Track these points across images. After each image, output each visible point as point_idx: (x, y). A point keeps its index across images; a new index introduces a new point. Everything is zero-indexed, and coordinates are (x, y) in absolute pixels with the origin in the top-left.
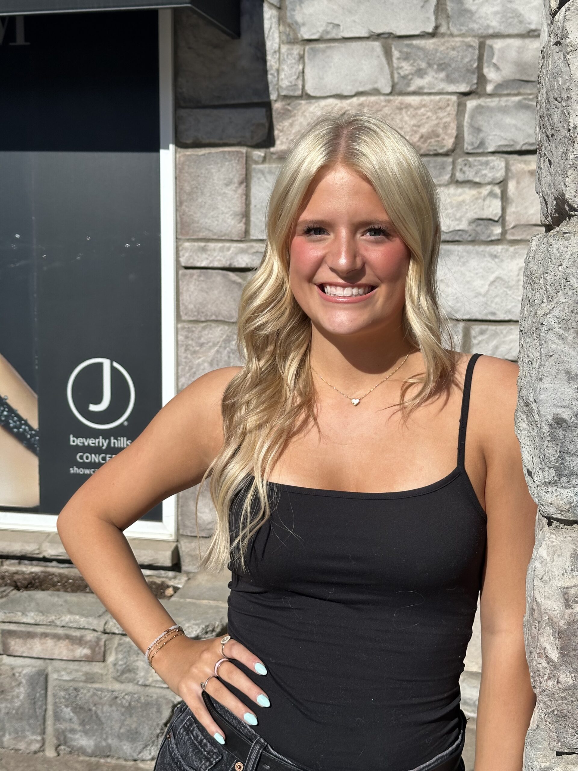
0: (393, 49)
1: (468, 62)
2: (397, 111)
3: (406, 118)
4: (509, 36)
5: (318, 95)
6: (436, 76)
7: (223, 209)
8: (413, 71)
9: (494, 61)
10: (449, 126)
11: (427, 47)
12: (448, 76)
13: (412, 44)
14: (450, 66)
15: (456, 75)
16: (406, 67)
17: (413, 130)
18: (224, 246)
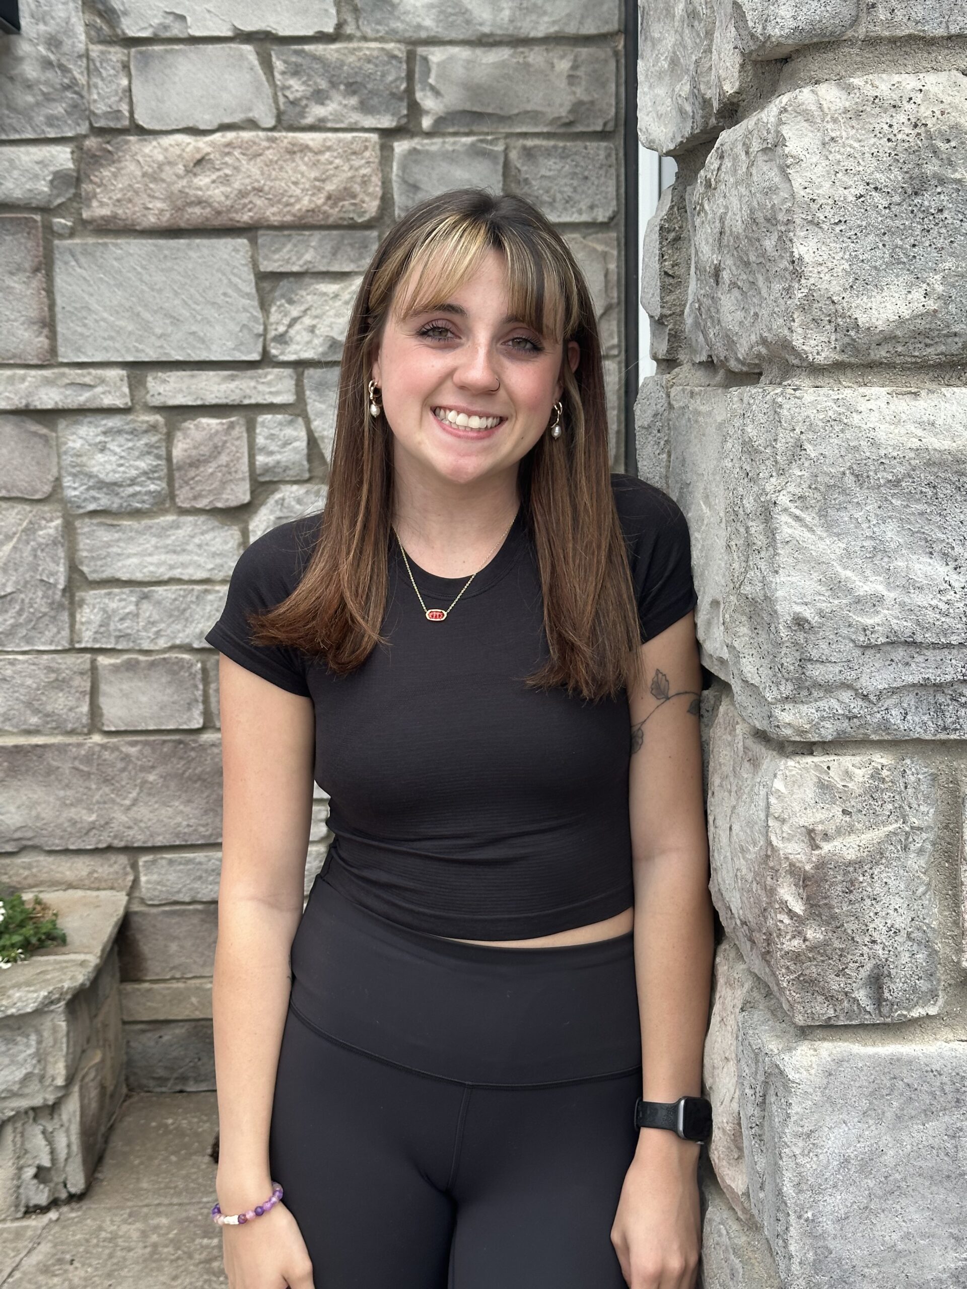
0: (274, 59)
1: (392, 82)
2: (288, 157)
3: (303, 168)
4: (451, 43)
5: (157, 127)
6: (344, 102)
7: (8, 313)
8: (308, 94)
9: (431, 81)
10: (370, 180)
11: (328, 56)
12: (362, 103)
13: (303, 51)
14: (365, 88)
15: (375, 101)
16: (296, 87)
17: (315, 187)
18: (14, 375)
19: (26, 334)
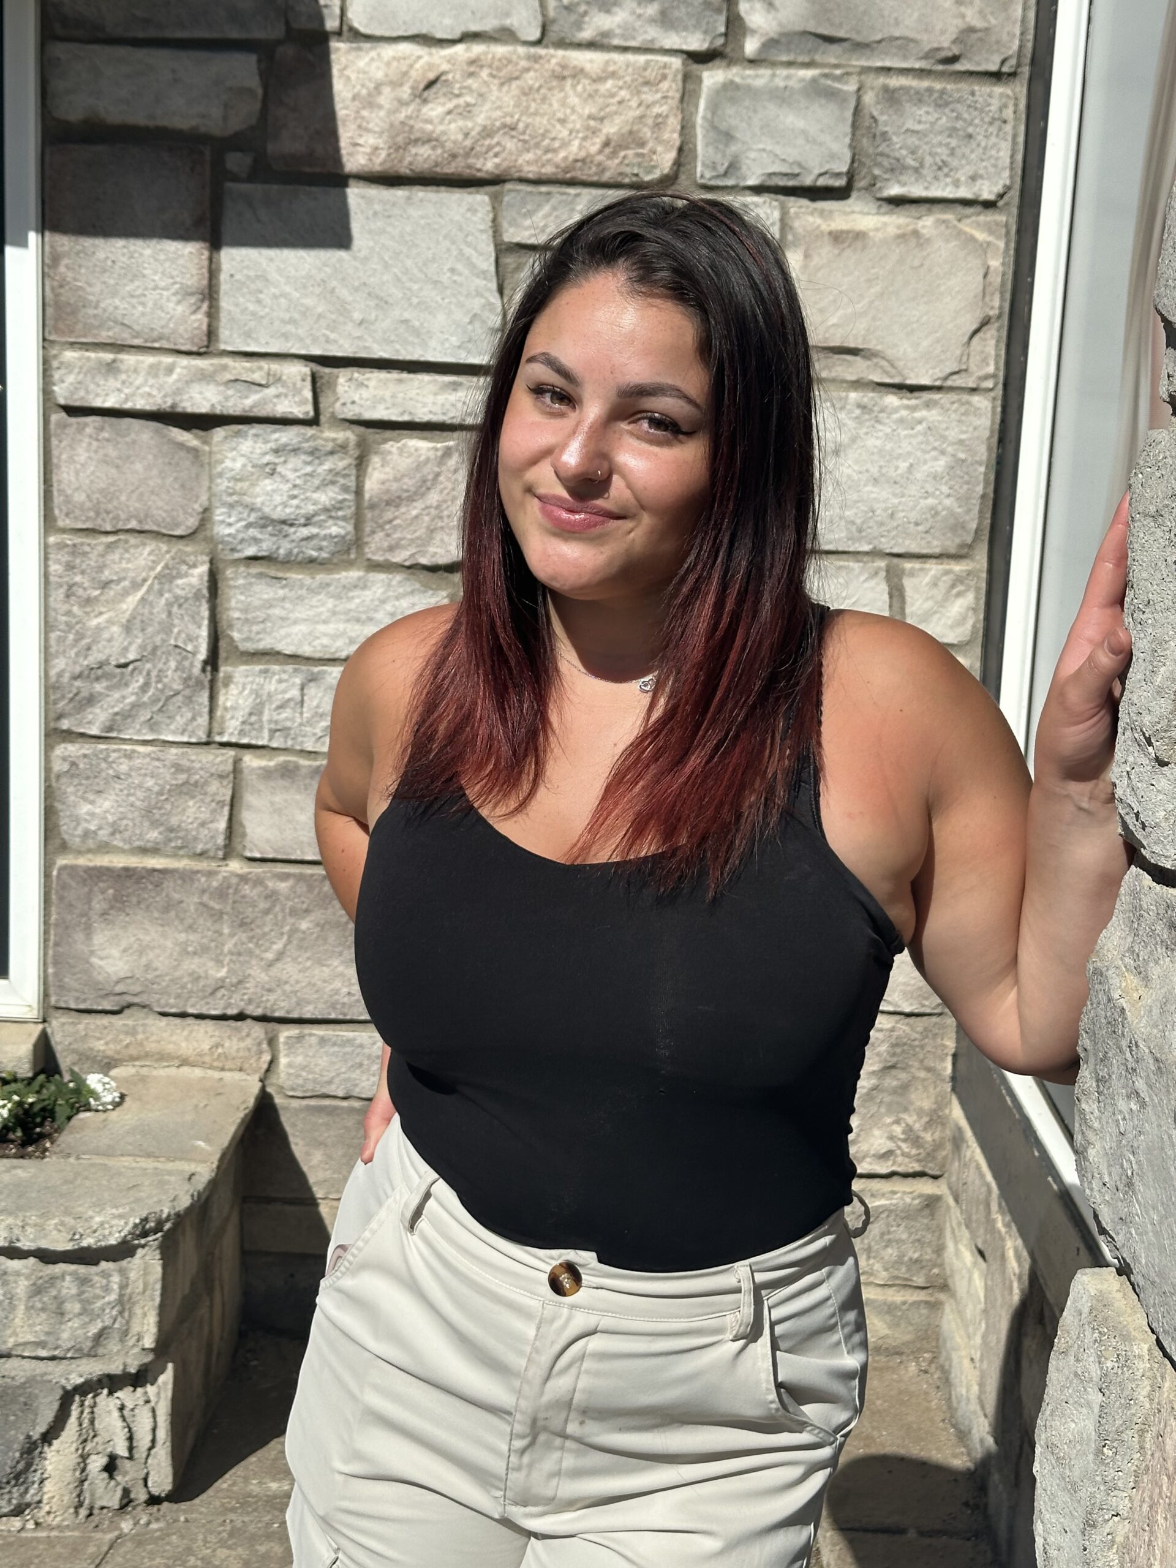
2: (554, 83)
3: (574, 100)
5: (378, 32)
6: (639, 11)
7: (156, 278)
10: (664, 123)
12: (663, 13)
15: (681, 12)
17: (588, 128)
18: (160, 363)
19: (180, 309)
